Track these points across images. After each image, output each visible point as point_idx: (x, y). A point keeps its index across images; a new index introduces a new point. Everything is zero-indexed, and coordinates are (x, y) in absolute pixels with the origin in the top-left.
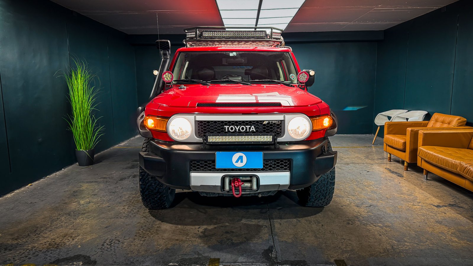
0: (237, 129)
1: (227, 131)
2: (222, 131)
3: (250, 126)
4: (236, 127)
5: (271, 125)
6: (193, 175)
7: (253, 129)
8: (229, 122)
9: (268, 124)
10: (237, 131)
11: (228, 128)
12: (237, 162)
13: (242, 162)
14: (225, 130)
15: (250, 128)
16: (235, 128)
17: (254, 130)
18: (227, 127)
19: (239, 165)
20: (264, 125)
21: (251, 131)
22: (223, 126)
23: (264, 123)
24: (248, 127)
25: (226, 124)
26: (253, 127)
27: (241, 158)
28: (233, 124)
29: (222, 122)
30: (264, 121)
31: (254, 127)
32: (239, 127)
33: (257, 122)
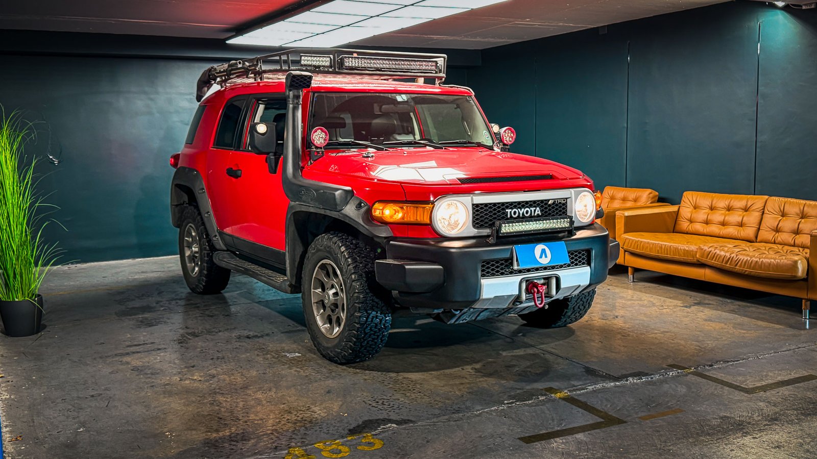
0: (521, 212)
1: (509, 216)
2: (503, 218)
3: (535, 208)
4: (519, 210)
5: (557, 205)
6: (485, 282)
7: (538, 211)
8: (511, 203)
9: (554, 203)
10: (521, 215)
11: (511, 212)
12: (541, 257)
13: (546, 257)
14: (507, 215)
15: (535, 211)
16: (519, 213)
17: (539, 213)
18: (509, 211)
19: (545, 261)
20: (550, 205)
21: (535, 215)
22: (503, 209)
23: (550, 203)
24: (533, 209)
25: (507, 207)
26: (538, 208)
27: (543, 251)
28: (515, 207)
29: (503, 204)
30: (549, 200)
31: (540, 209)
32: (523, 210)
33: (542, 201)
